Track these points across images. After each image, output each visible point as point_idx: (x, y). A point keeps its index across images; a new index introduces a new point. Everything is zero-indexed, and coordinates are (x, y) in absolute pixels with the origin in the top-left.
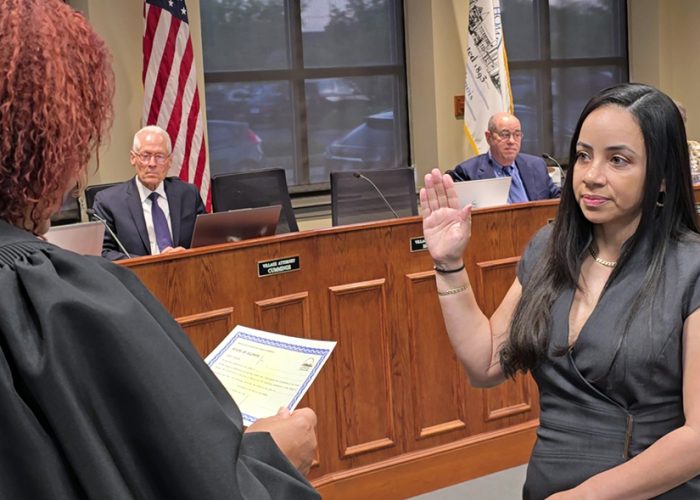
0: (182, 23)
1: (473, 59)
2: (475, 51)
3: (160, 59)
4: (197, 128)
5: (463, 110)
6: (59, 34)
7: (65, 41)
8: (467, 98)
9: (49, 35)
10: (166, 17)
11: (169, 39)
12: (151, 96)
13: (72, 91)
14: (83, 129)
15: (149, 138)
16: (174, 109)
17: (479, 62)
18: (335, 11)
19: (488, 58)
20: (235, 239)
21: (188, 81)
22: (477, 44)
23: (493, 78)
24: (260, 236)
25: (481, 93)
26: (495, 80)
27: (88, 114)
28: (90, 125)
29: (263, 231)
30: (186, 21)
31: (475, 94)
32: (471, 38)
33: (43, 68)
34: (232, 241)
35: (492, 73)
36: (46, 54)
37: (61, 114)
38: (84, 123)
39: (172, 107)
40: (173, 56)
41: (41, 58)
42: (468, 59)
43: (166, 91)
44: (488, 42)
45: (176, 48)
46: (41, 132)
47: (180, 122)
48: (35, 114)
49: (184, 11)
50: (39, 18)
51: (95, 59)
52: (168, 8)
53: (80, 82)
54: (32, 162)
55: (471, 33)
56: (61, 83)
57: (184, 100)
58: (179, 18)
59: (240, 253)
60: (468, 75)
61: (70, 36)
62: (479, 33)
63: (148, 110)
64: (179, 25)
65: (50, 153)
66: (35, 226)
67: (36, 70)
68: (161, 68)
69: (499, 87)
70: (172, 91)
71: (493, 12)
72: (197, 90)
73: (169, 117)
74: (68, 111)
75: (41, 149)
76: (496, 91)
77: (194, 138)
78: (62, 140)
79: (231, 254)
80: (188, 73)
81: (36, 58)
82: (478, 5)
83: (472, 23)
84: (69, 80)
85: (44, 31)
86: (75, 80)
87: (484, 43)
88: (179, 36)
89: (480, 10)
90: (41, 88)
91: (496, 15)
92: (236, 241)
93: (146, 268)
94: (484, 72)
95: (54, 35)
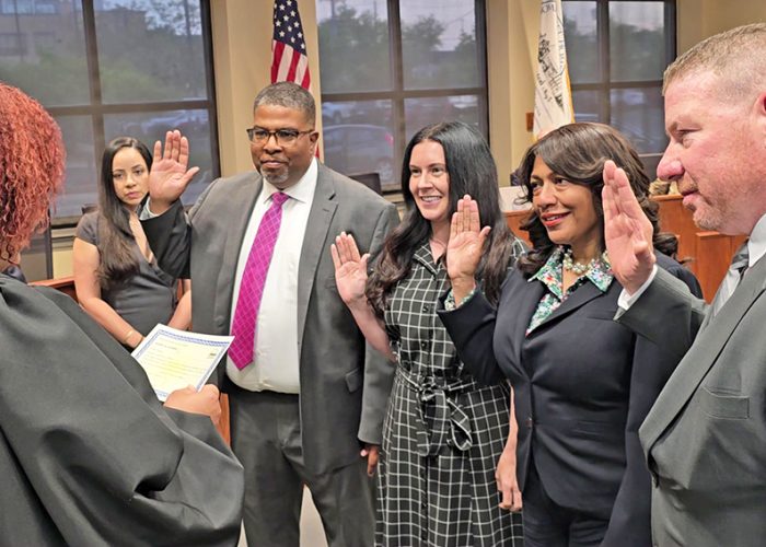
0: (302, 56)
1: (541, 83)
2: (543, 77)
5: (532, 124)
6: (21, 112)
7: (26, 119)
8: (536, 115)
9: (15, 114)
10: (288, 51)
13: (33, 153)
14: (43, 183)
17: (546, 85)
18: (463, 34)
19: (553, 82)
22: (545, 71)
23: (556, 98)
25: (547, 111)
26: (559, 101)
27: (46, 171)
28: (48, 180)
30: (305, 54)
31: (543, 112)
32: (540, 66)
33: (11, 137)
35: (557, 94)
36: (13, 126)
37: (28, 170)
38: (44, 179)
41: (9, 129)
42: (537, 83)
44: (554, 69)
46: (13, 183)
48: (8, 171)
49: (303, 46)
50: (6, 102)
51: (49, 132)
52: (291, 44)
53: (39, 148)
54: (7, 207)
55: (541, 61)
56: (25, 148)
58: (299, 51)
60: (537, 96)
61: (30, 115)
62: (545, 60)
64: (299, 57)
65: (21, 200)
66: (10, 256)
67: (6, 138)
69: (561, 106)
71: (557, 45)
74: (32, 168)
75: (13, 197)
76: (560, 109)
78: (29, 190)
81: (5, 130)
82: (546, 39)
83: (541, 54)
84: (32, 146)
85: (10, 110)
86: (36, 147)
87: (550, 70)
88: (299, 65)
89: (548, 43)
90: (11, 151)
91: (561, 47)
94: (550, 94)
95: (18, 113)
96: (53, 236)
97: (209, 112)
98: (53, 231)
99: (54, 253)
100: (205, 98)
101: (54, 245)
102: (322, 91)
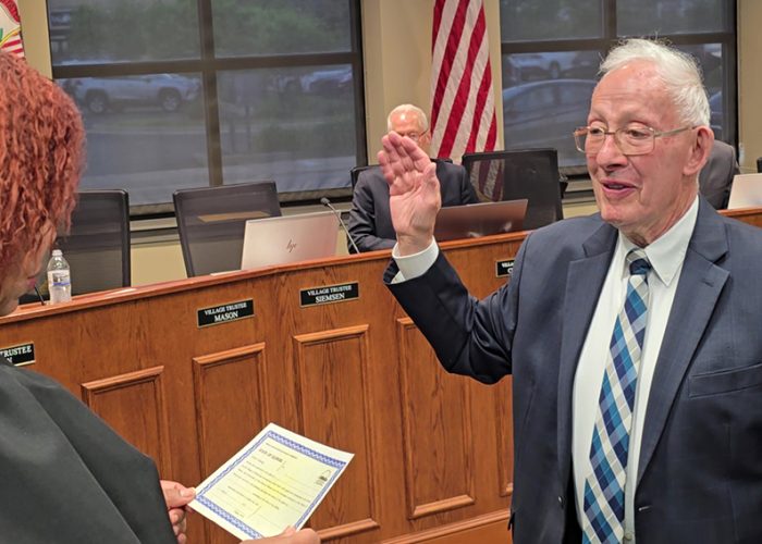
3: (449, 31)
4: (487, 104)
11: (459, 10)
12: (438, 70)
15: (403, 117)
16: (461, 85)
20: (475, 235)
21: (479, 54)
24: (504, 232)
29: (508, 227)
34: (472, 237)
39: (459, 81)
40: (462, 28)
43: (454, 65)
45: (467, 18)
47: (467, 98)
57: (473, 74)
59: (476, 251)
63: (436, 84)
68: (449, 41)
70: (459, 65)
72: (488, 63)
73: (455, 93)
77: (484, 115)
79: (464, 253)
80: (479, 46)
88: (470, 6)
92: (477, 238)
93: (366, 266)
96: (132, 229)
97: (354, 68)
98: (131, 223)
99: (132, 251)
100: (349, 50)
101: (132, 241)
102: (502, 37)
